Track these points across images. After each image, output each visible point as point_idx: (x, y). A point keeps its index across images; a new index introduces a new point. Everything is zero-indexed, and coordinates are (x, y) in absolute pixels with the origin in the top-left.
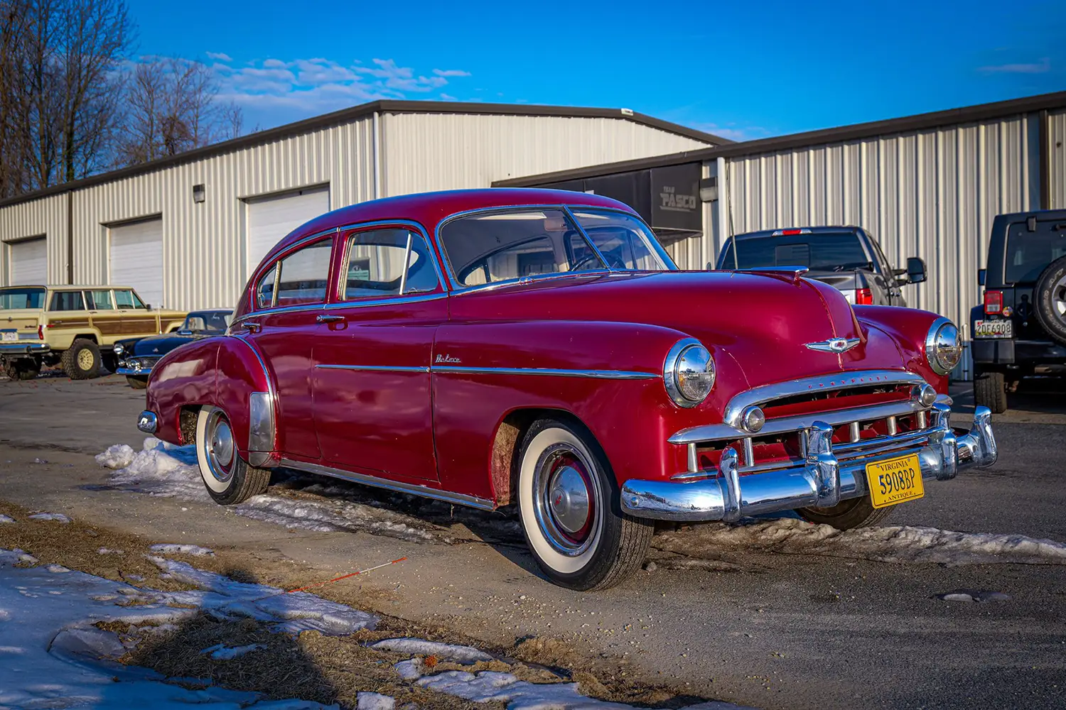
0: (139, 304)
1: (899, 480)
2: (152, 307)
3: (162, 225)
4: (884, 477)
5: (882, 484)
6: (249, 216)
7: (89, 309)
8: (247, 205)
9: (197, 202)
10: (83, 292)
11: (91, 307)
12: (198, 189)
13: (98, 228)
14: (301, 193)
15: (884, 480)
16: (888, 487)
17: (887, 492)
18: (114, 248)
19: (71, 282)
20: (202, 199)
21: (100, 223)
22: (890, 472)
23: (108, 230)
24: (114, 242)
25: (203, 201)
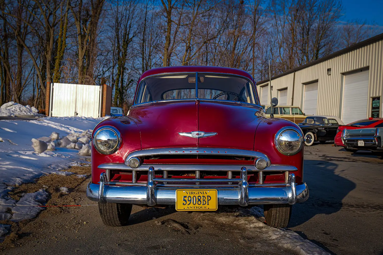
0: (301, 113)
1: (197, 200)
2: (306, 114)
3: (318, 84)
4: (187, 197)
5: (184, 200)
6: (345, 80)
7: (280, 114)
8: (344, 76)
9: (329, 75)
10: (279, 108)
11: (281, 113)
12: (329, 70)
13: (301, 85)
14: (361, 71)
15: (186, 199)
16: (188, 202)
17: (187, 204)
18: (305, 92)
19: (292, 105)
20: (330, 74)
21: (302, 83)
22: (192, 196)
23: (304, 86)
24: (306, 90)
25: (330, 75)
